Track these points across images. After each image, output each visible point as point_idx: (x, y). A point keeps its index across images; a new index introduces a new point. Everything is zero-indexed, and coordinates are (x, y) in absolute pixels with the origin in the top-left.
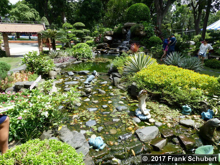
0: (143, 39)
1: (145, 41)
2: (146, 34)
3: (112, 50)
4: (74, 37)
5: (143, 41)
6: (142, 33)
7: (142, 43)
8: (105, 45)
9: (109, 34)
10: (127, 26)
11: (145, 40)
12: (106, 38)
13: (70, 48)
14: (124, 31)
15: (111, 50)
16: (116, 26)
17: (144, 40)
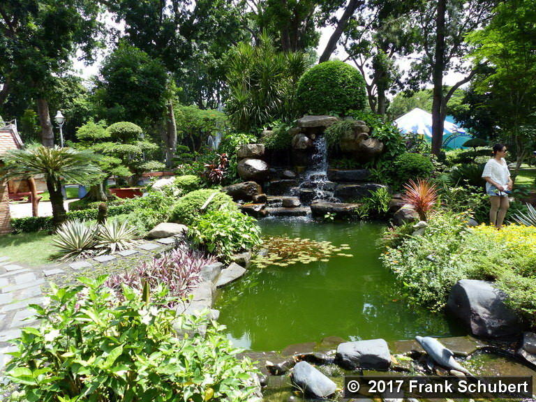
0: (376, 163)
1: (382, 168)
2: (385, 149)
3: (276, 201)
4: (115, 166)
5: (375, 167)
6: (371, 144)
7: (375, 176)
8: (249, 188)
9: (256, 152)
10: (310, 126)
11: (383, 166)
12: (250, 166)
13: (105, 201)
14: (304, 142)
15: (271, 202)
16: (265, 129)
17: (379, 166)
